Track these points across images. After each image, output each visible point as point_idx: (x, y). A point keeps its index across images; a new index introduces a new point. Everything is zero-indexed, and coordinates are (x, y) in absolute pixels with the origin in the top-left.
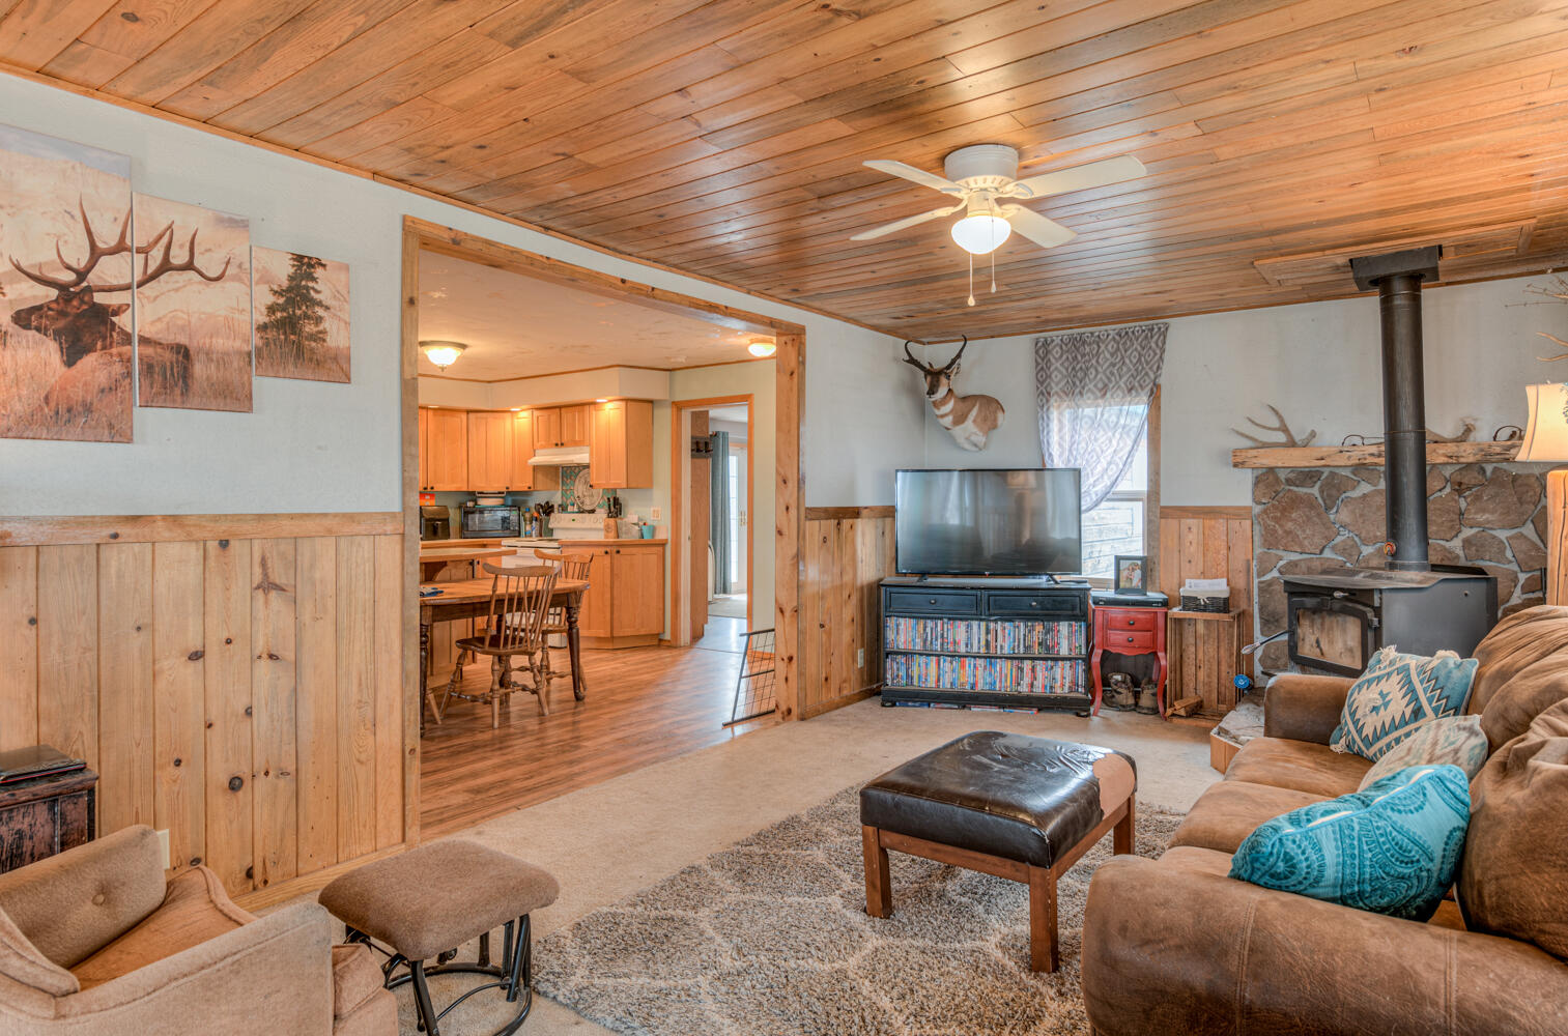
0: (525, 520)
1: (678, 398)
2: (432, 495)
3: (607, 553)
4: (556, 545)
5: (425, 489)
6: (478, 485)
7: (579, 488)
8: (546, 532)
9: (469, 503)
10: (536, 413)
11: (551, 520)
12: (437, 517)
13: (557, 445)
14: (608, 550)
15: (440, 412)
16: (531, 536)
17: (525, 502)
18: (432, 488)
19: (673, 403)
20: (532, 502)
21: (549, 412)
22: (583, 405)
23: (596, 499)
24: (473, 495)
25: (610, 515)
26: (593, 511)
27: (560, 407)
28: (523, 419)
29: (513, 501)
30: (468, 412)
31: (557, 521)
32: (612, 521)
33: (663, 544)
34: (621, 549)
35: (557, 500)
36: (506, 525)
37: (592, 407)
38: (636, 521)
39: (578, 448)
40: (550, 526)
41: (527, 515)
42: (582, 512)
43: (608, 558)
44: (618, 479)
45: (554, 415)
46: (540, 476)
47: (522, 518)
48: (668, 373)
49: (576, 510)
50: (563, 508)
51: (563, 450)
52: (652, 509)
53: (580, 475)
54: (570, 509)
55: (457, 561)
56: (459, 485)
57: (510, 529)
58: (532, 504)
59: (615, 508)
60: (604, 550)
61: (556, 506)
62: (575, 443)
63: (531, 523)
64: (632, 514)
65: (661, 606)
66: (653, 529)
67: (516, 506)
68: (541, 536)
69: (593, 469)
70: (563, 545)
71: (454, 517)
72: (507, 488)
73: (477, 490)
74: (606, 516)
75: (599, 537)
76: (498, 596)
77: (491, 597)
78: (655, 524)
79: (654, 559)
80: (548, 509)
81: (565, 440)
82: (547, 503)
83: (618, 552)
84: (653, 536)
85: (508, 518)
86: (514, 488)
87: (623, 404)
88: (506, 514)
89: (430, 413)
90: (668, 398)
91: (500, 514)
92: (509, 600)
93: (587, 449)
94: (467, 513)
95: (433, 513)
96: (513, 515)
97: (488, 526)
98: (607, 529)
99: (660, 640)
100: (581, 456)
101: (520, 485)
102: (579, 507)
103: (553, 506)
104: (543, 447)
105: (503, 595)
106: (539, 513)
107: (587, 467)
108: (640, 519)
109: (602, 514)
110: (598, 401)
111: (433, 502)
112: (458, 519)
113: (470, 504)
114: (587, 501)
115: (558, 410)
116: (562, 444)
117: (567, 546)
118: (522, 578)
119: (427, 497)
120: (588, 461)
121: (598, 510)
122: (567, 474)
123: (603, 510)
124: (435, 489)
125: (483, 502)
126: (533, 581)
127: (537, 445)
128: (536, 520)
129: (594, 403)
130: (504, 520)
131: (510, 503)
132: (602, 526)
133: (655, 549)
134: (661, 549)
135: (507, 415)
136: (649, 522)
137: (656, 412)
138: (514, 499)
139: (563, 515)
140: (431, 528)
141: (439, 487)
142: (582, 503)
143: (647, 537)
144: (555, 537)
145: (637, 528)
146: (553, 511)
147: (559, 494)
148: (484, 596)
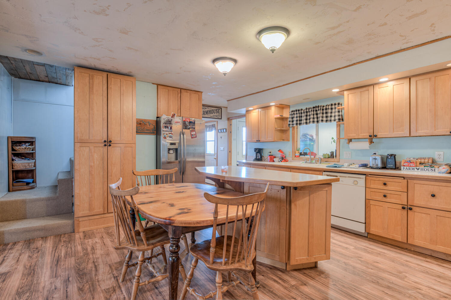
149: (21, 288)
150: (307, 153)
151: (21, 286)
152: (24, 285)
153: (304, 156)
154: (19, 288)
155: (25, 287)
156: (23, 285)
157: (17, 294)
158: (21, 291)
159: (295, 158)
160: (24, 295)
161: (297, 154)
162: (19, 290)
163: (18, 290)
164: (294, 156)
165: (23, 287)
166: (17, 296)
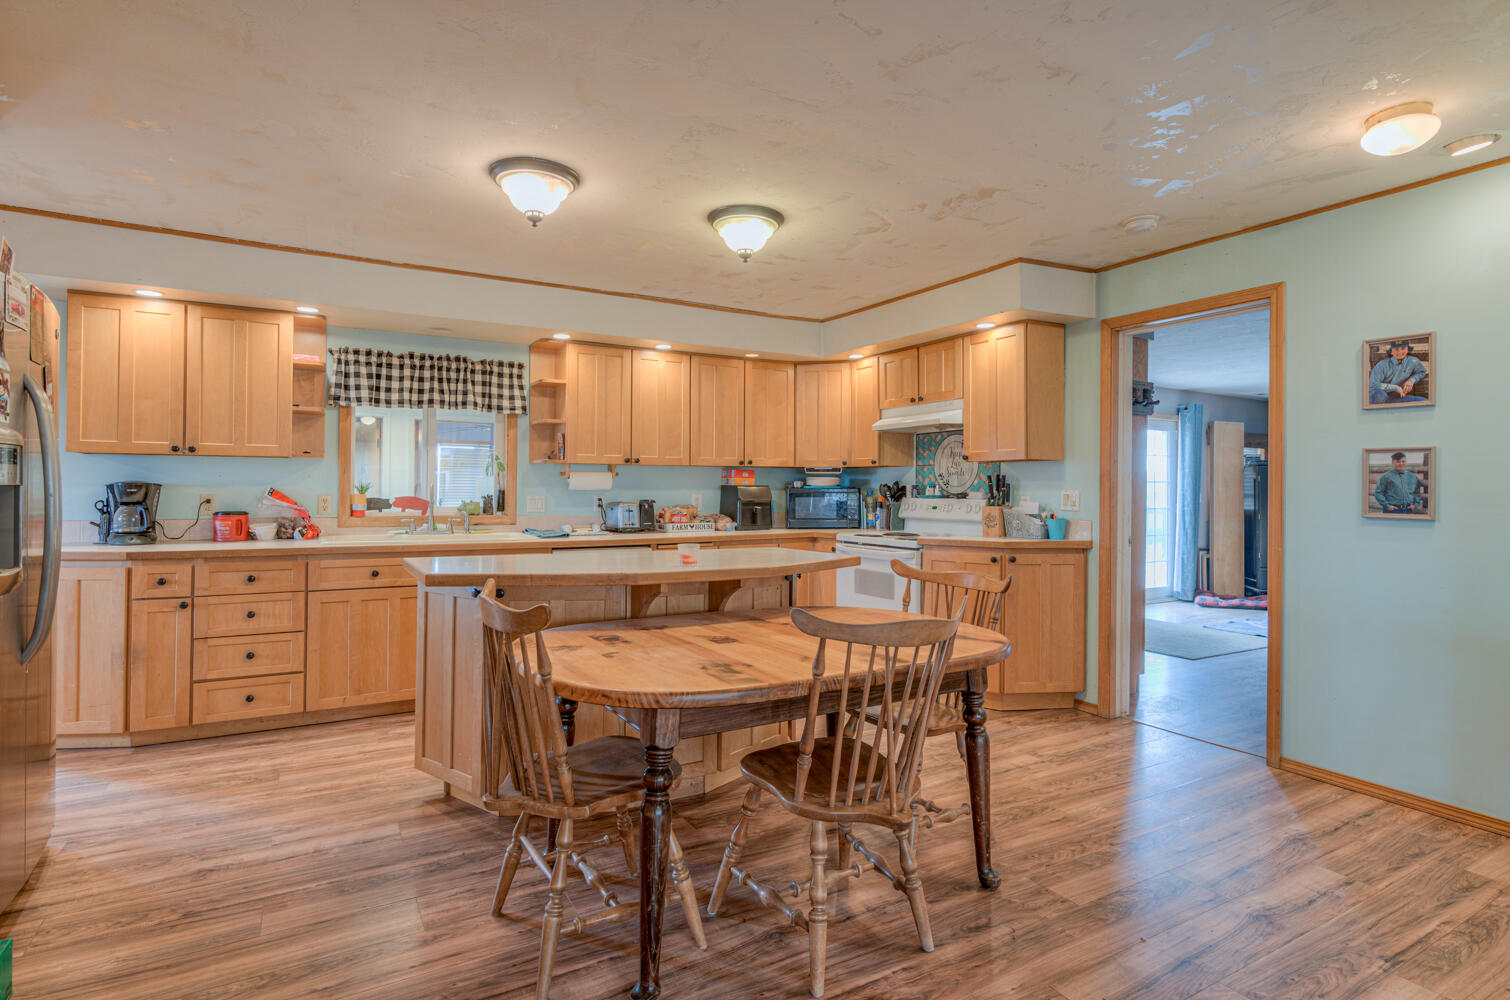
0: (867, 507)
1: (1113, 312)
2: (751, 473)
3: (994, 560)
4: (914, 544)
5: (742, 463)
6: (807, 459)
7: (942, 463)
8: (894, 524)
9: (797, 481)
10: (883, 360)
11: (902, 507)
12: (757, 500)
13: (913, 400)
14: (997, 555)
15: (760, 364)
16: (874, 527)
17: (866, 483)
18: (750, 462)
19: (1104, 322)
20: (877, 481)
21: (901, 355)
22: (953, 338)
23: (968, 475)
24: (801, 472)
25: (991, 500)
26: (963, 496)
27: (918, 347)
28: (864, 371)
29: (852, 481)
30: (796, 364)
31: (912, 509)
32: (995, 511)
33: (1084, 549)
34: (1017, 556)
35: (909, 479)
36: (842, 512)
37: (968, 340)
38: (1036, 511)
39: (943, 404)
40: (901, 515)
41: (870, 500)
42: (948, 497)
43: (996, 567)
44: (1006, 445)
45: (908, 361)
46: (887, 447)
47: (863, 504)
48: (1094, 275)
49: (937, 492)
50: (919, 491)
51: (922, 407)
52: (1063, 493)
53: (945, 442)
54: (929, 491)
55: (762, 577)
56: (784, 459)
57: (847, 518)
58: (875, 485)
59: (1000, 490)
60: (988, 555)
61: (909, 488)
62: (940, 396)
63: (874, 510)
64: (1029, 500)
65: (1081, 648)
66: (1066, 525)
67: (856, 487)
68: (889, 528)
69: (969, 436)
70: (923, 546)
71: (778, 499)
72: (844, 463)
73: (806, 466)
74: (984, 502)
75: (976, 534)
76: (825, 683)
77: (811, 687)
78: (1068, 516)
79: (1068, 573)
80: (898, 493)
81: (924, 392)
82: (896, 483)
83: (1013, 560)
84: (1065, 536)
85: (845, 503)
86: (853, 464)
87: (1020, 330)
88: (842, 497)
89: (749, 365)
90: (1094, 316)
91: (835, 498)
92: (851, 691)
93: (959, 403)
94: (793, 495)
95: (750, 494)
96: (852, 500)
97: (821, 514)
98: (988, 521)
99: (1078, 702)
100: (952, 414)
101: (863, 457)
102: (942, 490)
103: (904, 488)
104: (893, 405)
105: (835, 680)
106: (885, 497)
107: (958, 430)
108: (1042, 509)
109: (978, 500)
110: (981, 326)
111: (752, 481)
112: (783, 502)
113: (798, 484)
114: (954, 481)
115: (915, 351)
116: (921, 399)
117: (930, 547)
118: (880, 650)
119: (745, 475)
120: (960, 422)
121: (972, 494)
122: (921, 442)
123: (980, 495)
124: (754, 464)
125: (815, 482)
126: (906, 653)
127: (884, 403)
128: (881, 506)
129: (972, 334)
130: (841, 505)
131: (847, 484)
132: (979, 517)
133: (1071, 557)
134: (1080, 556)
135: (845, 368)
136: (1059, 515)
137: (1070, 340)
138: (853, 477)
139: (920, 501)
140: (748, 515)
141: (759, 461)
142: (947, 484)
143: (1055, 537)
144: (907, 530)
145: (1038, 522)
146: (904, 495)
147: (913, 471)
148: (795, 685)
149: (1439, 969)
150: (388, 500)
151: (1433, 974)
152: (1425, 971)
153: (380, 511)
154: (1444, 975)
155: (1425, 966)
156: (1428, 973)
157: (1460, 962)
158: (1444, 962)
159: (353, 518)
160: (1443, 947)
161: (360, 506)
162: (1446, 968)
163: (1451, 971)
164: (348, 512)
165: (1432, 969)
166: (1463, 959)
